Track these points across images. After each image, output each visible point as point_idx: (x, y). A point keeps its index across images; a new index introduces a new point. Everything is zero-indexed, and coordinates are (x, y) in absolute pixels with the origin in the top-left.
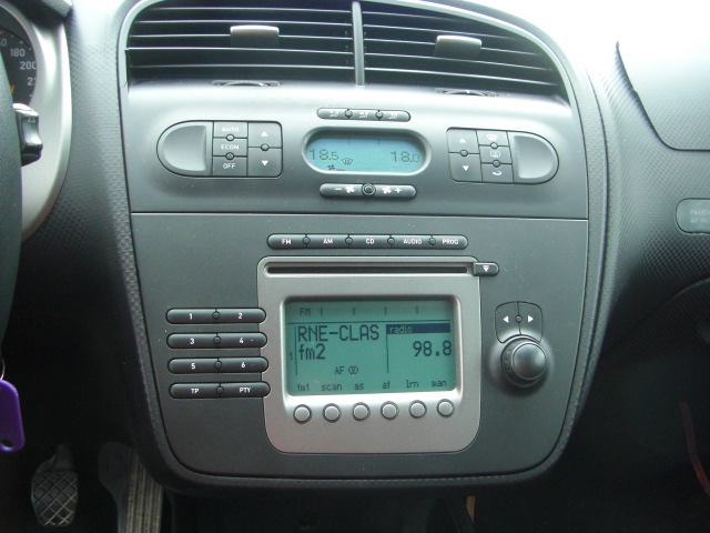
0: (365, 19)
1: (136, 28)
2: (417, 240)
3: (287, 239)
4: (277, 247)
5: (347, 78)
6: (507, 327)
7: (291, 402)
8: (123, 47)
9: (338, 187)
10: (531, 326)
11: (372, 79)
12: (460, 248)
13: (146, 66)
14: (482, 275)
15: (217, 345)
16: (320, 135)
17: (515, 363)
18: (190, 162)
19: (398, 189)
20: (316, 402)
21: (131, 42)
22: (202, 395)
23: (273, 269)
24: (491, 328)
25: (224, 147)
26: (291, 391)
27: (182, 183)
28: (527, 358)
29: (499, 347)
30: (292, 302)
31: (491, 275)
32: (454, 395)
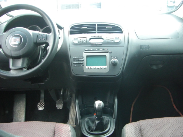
0: (98, 26)
1: (71, 29)
2: (102, 49)
3: (87, 50)
4: (86, 50)
5: (95, 33)
6: (113, 59)
7: (87, 67)
8: (69, 31)
9: (93, 44)
10: (116, 58)
11: (98, 33)
12: (107, 50)
13: (72, 33)
14: (109, 53)
15: (78, 61)
16: (91, 39)
17: (113, 62)
18: (76, 42)
19: (100, 44)
20: (90, 67)
21: (70, 30)
22: (77, 66)
23: (85, 53)
24: (111, 58)
25: (80, 40)
26: (87, 66)
27: (75, 44)
28: (114, 62)
29: (111, 61)
30: (87, 56)
31: (111, 53)
32: (106, 67)
